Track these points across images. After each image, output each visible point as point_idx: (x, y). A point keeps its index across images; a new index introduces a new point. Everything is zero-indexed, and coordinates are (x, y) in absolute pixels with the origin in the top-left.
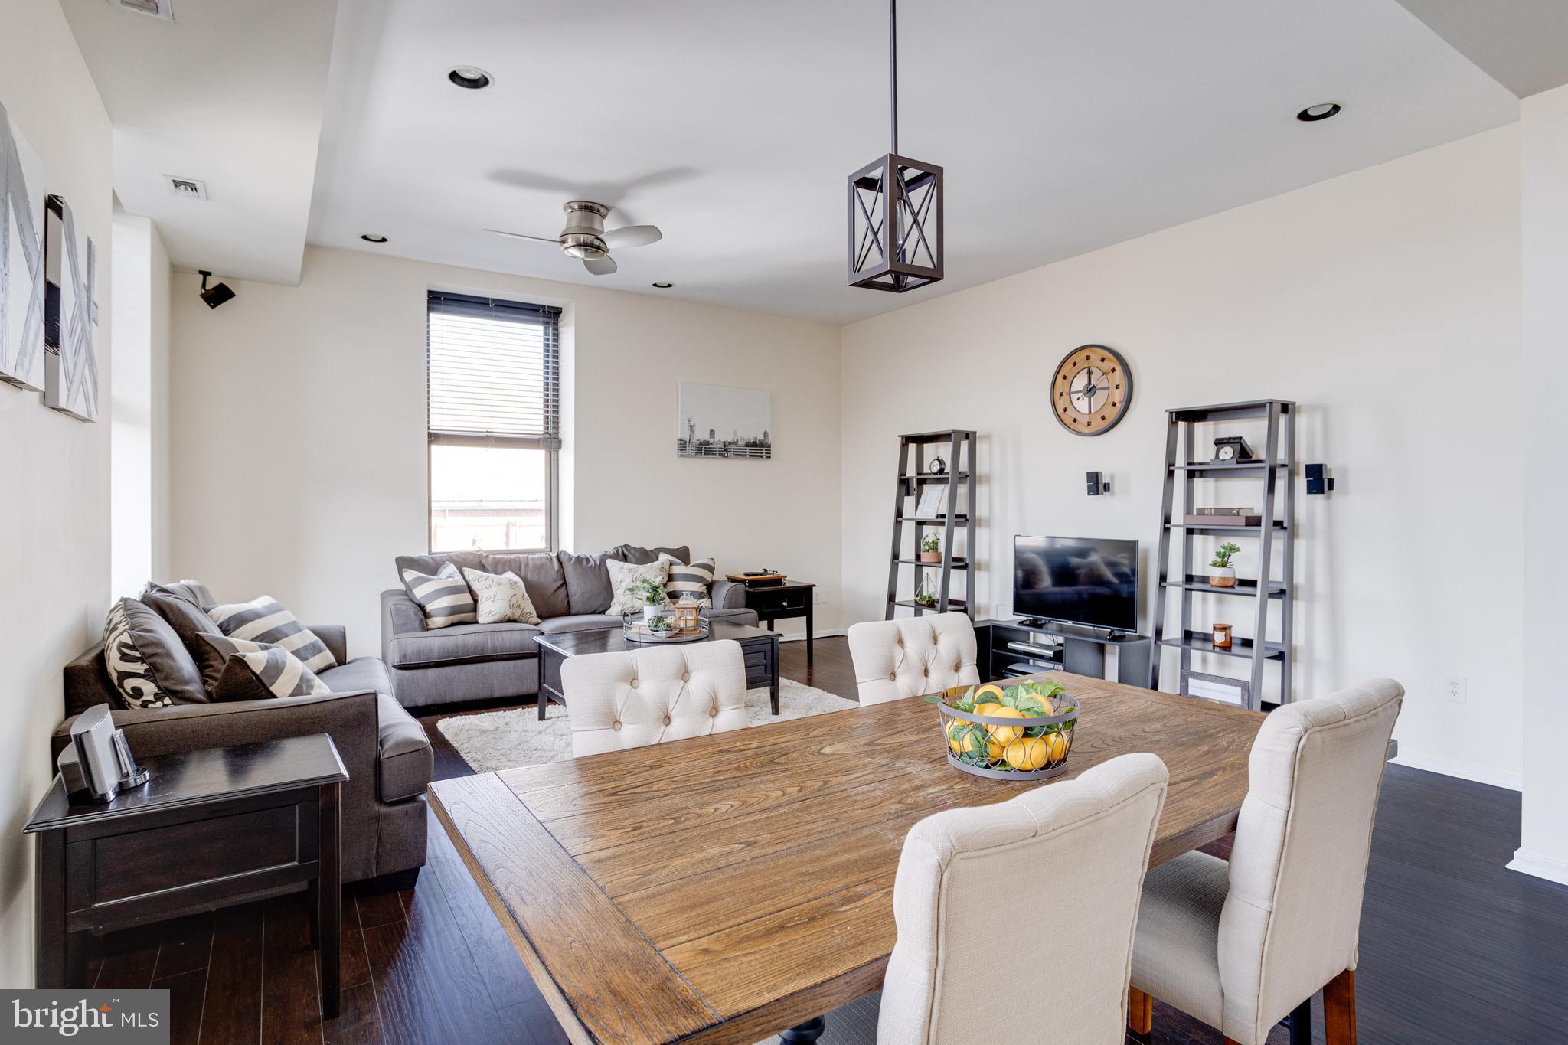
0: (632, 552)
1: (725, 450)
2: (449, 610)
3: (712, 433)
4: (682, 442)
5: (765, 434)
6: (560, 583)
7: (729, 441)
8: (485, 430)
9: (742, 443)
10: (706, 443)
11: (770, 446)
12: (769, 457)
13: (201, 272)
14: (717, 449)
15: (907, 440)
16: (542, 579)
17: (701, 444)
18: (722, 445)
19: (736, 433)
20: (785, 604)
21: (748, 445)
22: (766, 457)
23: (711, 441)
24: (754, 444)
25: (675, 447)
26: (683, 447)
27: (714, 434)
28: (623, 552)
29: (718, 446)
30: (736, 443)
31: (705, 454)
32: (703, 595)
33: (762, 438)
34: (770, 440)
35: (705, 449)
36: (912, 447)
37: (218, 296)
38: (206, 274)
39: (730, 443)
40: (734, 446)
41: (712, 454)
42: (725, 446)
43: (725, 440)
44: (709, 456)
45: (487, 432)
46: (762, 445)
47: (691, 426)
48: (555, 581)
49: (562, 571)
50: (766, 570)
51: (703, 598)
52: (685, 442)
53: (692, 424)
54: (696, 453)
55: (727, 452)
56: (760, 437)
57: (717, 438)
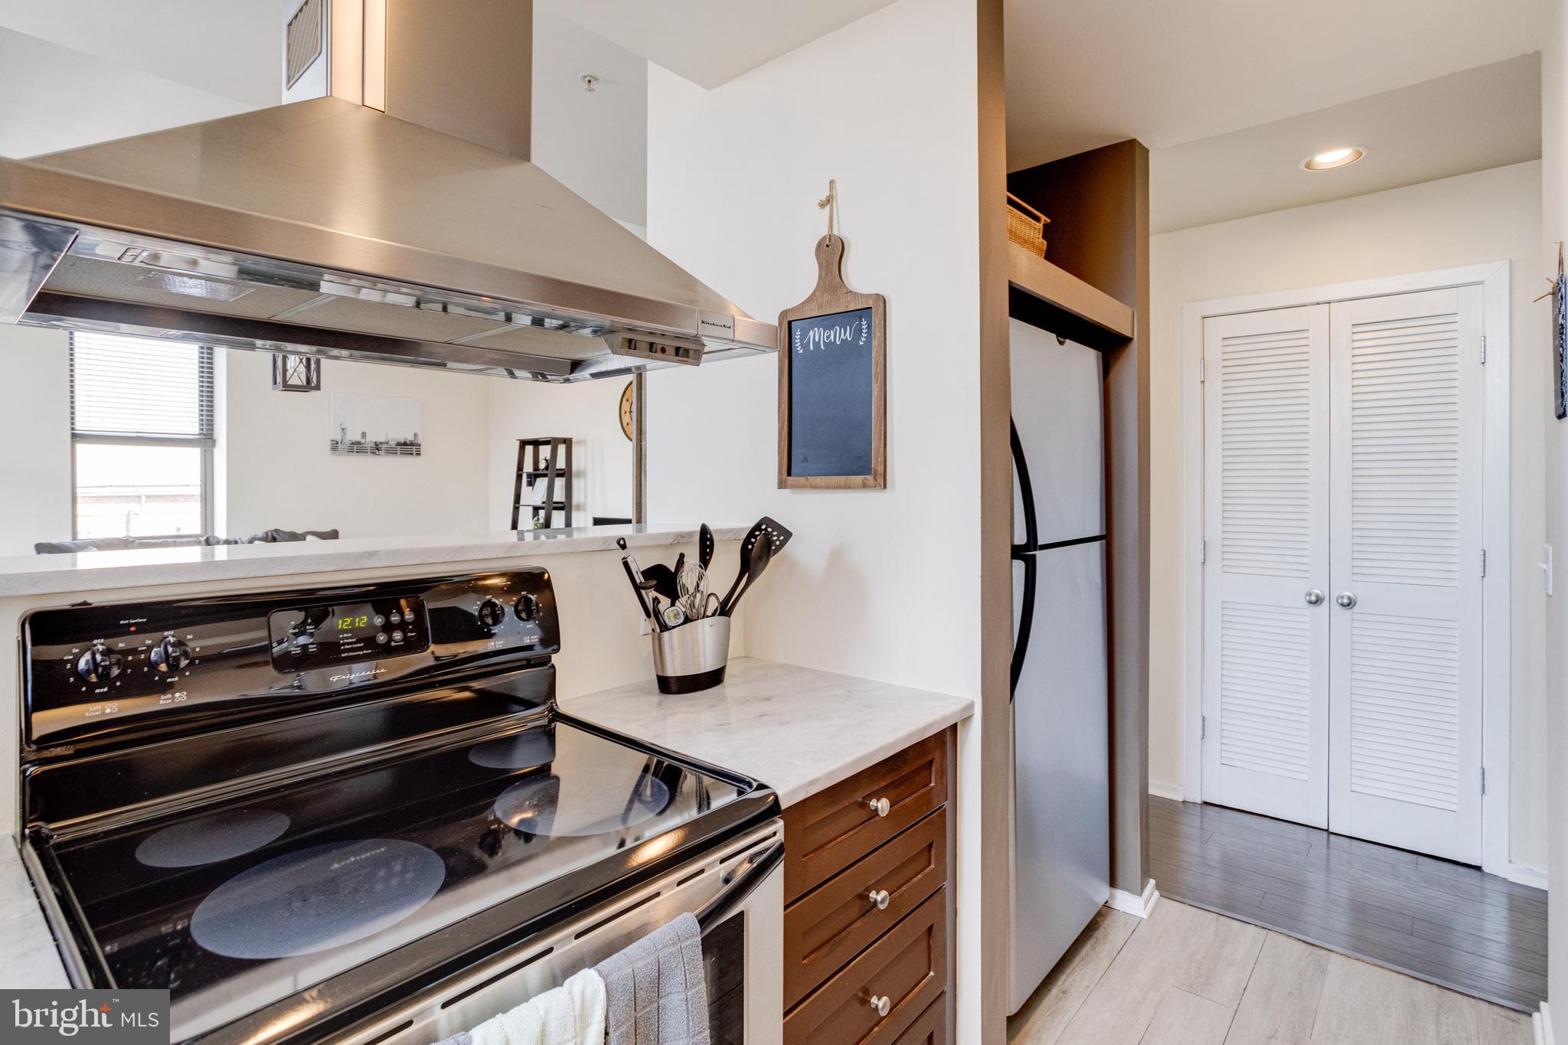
0: (281, 535)
1: (377, 448)
3: (364, 435)
4: (335, 442)
5: (416, 435)
7: (381, 441)
9: (393, 443)
10: (358, 443)
11: (420, 445)
12: (419, 454)
14: (369, 448)
15: (524, 443)
17: (353, 444)
18: (373, 445)
19: (386, 434)
21: (399, 444)
22: (416, 454)
23: (363, 441)
24: (405, 444)
25: (328, 446)
26: (335, 446)
28: (272, 535)
29: (370, 446)
30: (387, 443)
31: (357, 452)
33: (412, 439)
34: (420, 440)
35: (357, 448)
36: (529, 449)
39: (381, 443)
40: (385, 446)
41: (364, 452)
42: (376, 445)
43: (377, 441)
44: (362, 454)
46: (412, 444)
47: (343, 429)
52: (337, 443)
53: (343, 427)
54: (349, 452)
55: (379, 450)
56: (410, 438)
57: (368, 439)
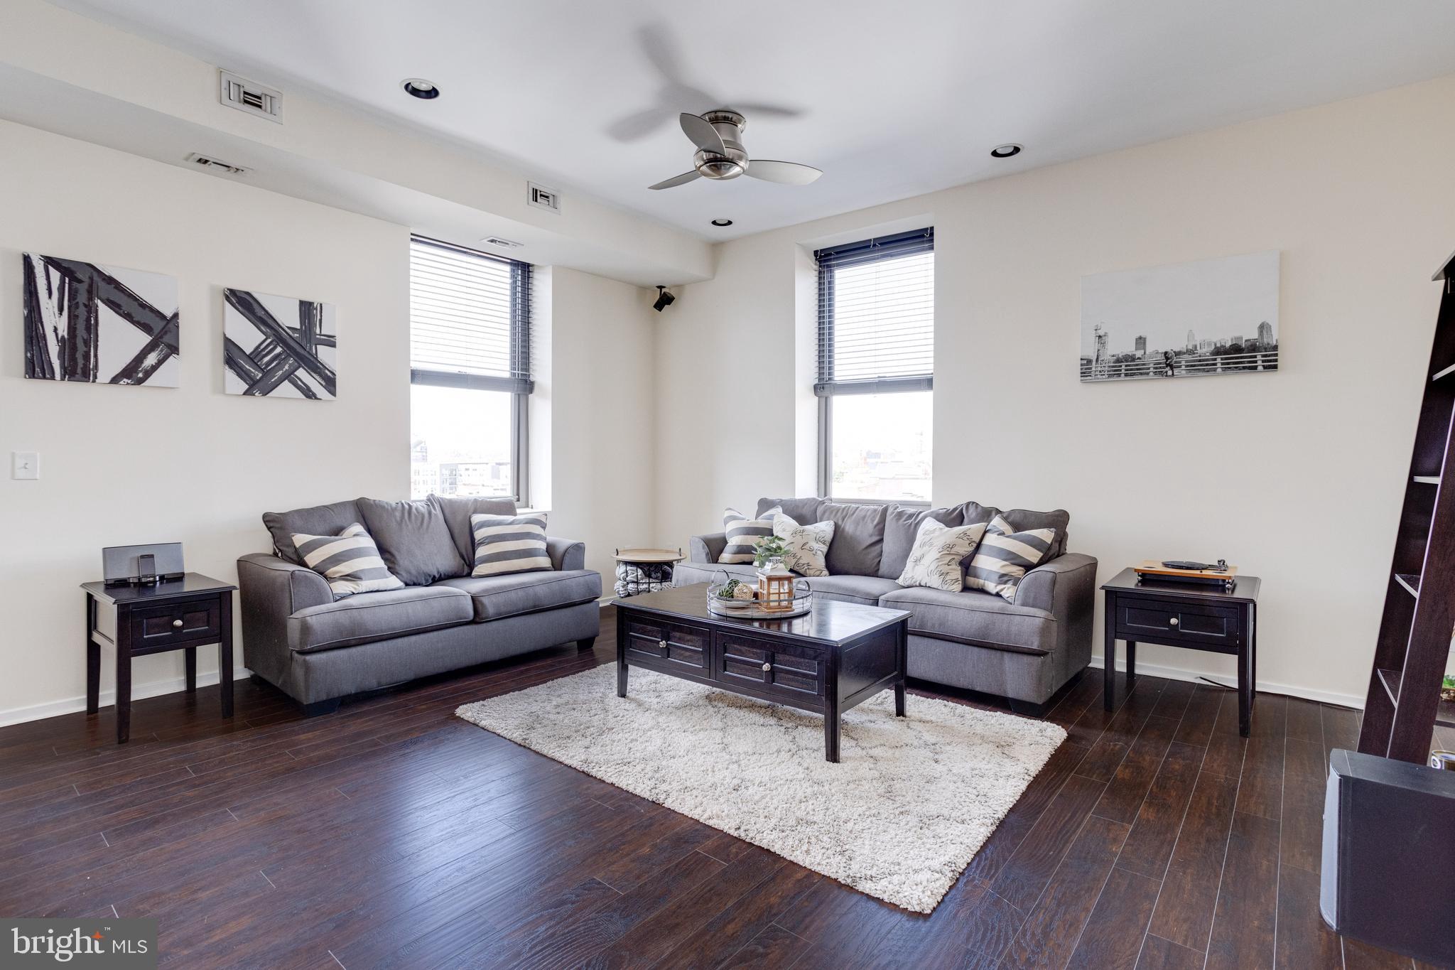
1: (1168, 364)
3: (1141, 342)
4: (1085, 362)
5: (1263, 328)
7: (1177, 349)
9: (1206, 351)
10: (1130, 358)
11: (1275, 348)
12: (1275, 367)
13: (658, 287)
14: (1152, 365)
17: (1118, 361)
18: (1161, 358)
20: (1174, 621)
21: (1218, 351)
22: (1265, 367)
23: (1139, 354)
24: (1236, 349)
25: (1076, 370)
26: (1086, 369)
27: (1145, 343)
29: (1150, 362)
30: (1190, 352)
31: (1126, 375)
33: (1255, 336)
34: (1276, 337)
35: (1127, 367)
37: (664, 301)
38: (661, 287)
39: (1178, 354)
40: (1187, 357)
41: (1141, 374)
42: (1167, 358)
43: (1168, 349)
44: (1136, 377)
46: (1253, 348)
47: (1100, 337)
50: (1222, 562)
52: (1089, 362)
53: (1101, 333)
54: (1110, 376)
55: (1172, 368)
56: (1249, 333)
57: (1150, 348)
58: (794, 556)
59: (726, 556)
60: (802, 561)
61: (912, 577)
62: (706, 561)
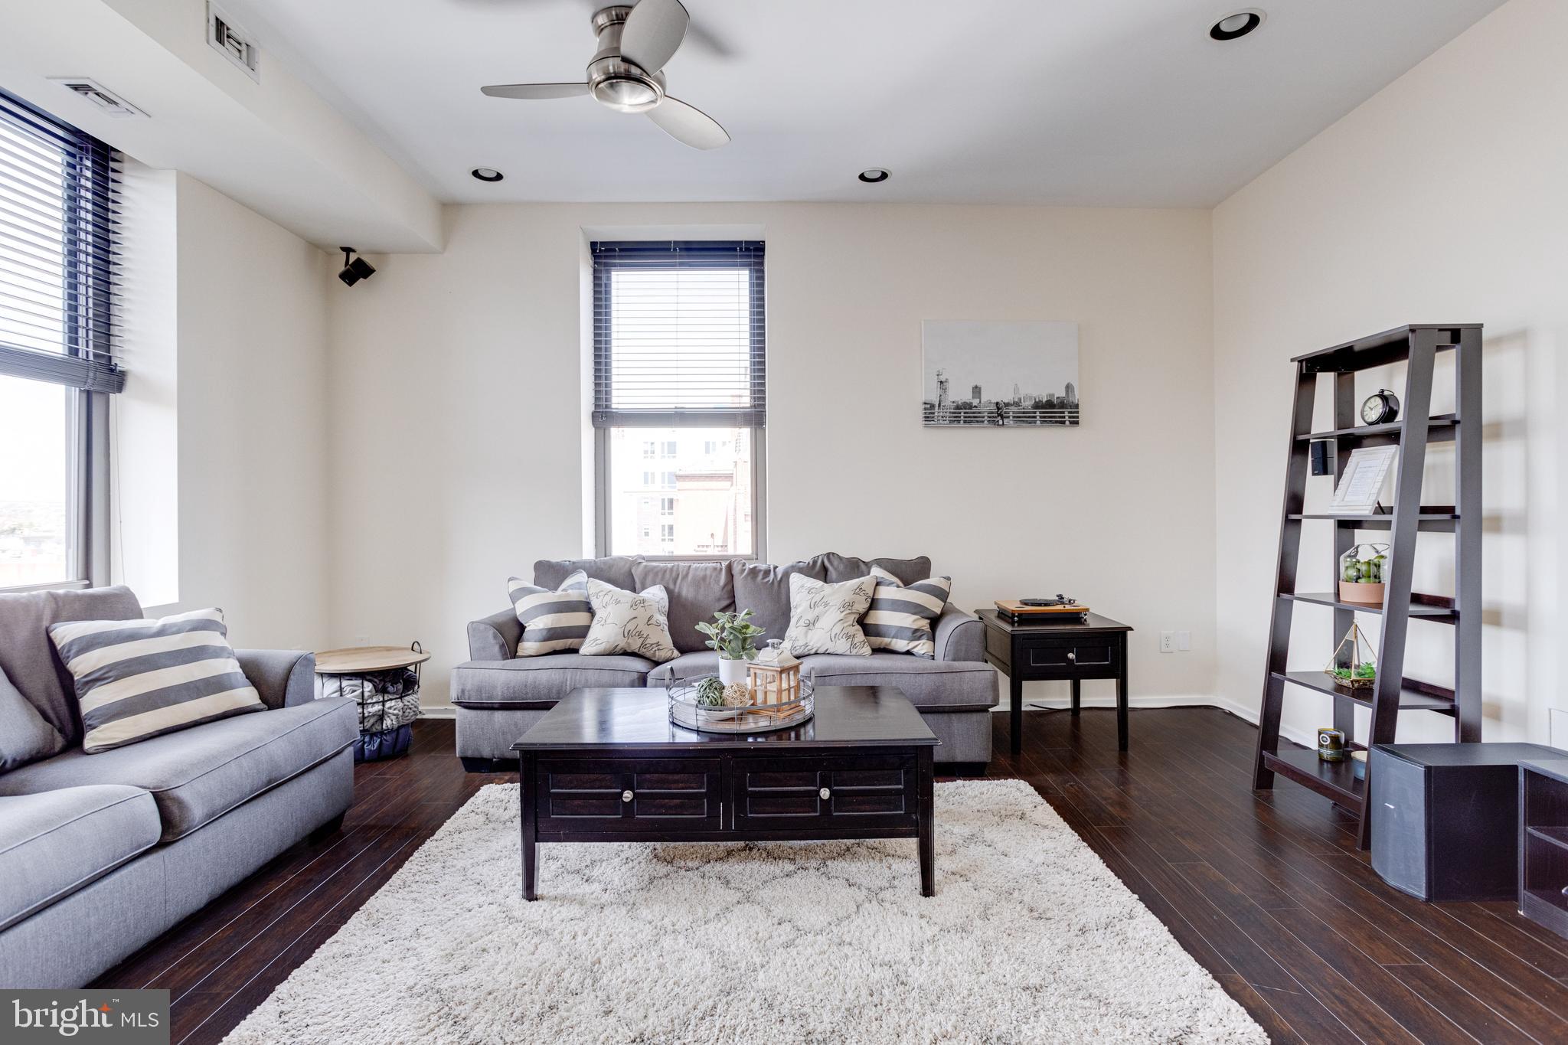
0: (836, 563)
1: (999, 414)
2: (545, 633)
3: (977, 391)
4: (928, 406)
5: (1069, 388)
6: (725, 603)
7: (1006, 401)
8: (673, 406)
9: (1028, 404)
10: (968, 406)
11: (1077, 406)
12: (1077, 423)
13: (343, 249)
14: (986, 414)
15: (1310, 368)
16: (701, 598)
17: (958, 407)
18: (993, 408)
19: (1016, 389)
20: (1071, 656)
21: (1038, 405)
22: (1071, 422)
23: (975, 402)
24: (1050, 404)
25: (920, 414)
26: (929, 413)
27: (980, 393)
28: (823, 562)
29: (985, 410)
30: (1017, 404)
31: (965, 422)
32: (919, 634)
33: (1063, 394)
34: (1077, 396)
35: (966, 414)
36: (1326, 381)
37: (357, 271)
38: (348, 250)
39: (1007, 405)
40: (1013, 409)
41: (977, 422)
42: (998, 409)
43: (999, 401)
44: (973, 425)
45: (676, 408)
46: (1063, 404)
47: (941, 382)
48: (719, 600)
49: (730, 587)
50: (1061, 597)
51: (919, 638)
52: (932, 406)
53: (942, 379)
54: (951, 422)
55: (1002, 418)
56: (1060, 393)
57: (985, 398)
58: (640, 635)
59: (528, 646)
60: (649, 641)
61: (806, 645)
62: (500, 657)
